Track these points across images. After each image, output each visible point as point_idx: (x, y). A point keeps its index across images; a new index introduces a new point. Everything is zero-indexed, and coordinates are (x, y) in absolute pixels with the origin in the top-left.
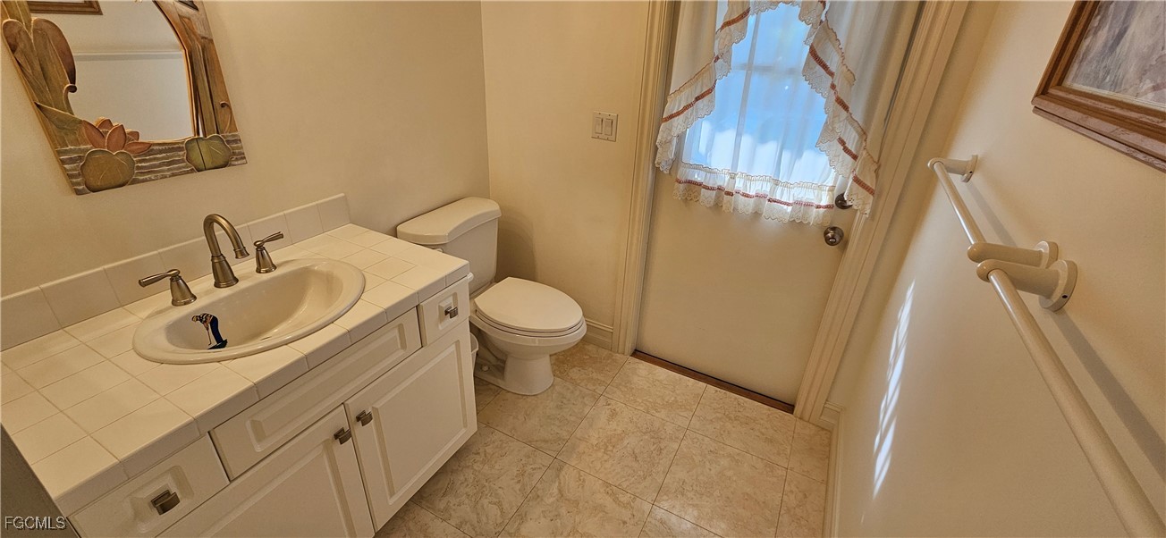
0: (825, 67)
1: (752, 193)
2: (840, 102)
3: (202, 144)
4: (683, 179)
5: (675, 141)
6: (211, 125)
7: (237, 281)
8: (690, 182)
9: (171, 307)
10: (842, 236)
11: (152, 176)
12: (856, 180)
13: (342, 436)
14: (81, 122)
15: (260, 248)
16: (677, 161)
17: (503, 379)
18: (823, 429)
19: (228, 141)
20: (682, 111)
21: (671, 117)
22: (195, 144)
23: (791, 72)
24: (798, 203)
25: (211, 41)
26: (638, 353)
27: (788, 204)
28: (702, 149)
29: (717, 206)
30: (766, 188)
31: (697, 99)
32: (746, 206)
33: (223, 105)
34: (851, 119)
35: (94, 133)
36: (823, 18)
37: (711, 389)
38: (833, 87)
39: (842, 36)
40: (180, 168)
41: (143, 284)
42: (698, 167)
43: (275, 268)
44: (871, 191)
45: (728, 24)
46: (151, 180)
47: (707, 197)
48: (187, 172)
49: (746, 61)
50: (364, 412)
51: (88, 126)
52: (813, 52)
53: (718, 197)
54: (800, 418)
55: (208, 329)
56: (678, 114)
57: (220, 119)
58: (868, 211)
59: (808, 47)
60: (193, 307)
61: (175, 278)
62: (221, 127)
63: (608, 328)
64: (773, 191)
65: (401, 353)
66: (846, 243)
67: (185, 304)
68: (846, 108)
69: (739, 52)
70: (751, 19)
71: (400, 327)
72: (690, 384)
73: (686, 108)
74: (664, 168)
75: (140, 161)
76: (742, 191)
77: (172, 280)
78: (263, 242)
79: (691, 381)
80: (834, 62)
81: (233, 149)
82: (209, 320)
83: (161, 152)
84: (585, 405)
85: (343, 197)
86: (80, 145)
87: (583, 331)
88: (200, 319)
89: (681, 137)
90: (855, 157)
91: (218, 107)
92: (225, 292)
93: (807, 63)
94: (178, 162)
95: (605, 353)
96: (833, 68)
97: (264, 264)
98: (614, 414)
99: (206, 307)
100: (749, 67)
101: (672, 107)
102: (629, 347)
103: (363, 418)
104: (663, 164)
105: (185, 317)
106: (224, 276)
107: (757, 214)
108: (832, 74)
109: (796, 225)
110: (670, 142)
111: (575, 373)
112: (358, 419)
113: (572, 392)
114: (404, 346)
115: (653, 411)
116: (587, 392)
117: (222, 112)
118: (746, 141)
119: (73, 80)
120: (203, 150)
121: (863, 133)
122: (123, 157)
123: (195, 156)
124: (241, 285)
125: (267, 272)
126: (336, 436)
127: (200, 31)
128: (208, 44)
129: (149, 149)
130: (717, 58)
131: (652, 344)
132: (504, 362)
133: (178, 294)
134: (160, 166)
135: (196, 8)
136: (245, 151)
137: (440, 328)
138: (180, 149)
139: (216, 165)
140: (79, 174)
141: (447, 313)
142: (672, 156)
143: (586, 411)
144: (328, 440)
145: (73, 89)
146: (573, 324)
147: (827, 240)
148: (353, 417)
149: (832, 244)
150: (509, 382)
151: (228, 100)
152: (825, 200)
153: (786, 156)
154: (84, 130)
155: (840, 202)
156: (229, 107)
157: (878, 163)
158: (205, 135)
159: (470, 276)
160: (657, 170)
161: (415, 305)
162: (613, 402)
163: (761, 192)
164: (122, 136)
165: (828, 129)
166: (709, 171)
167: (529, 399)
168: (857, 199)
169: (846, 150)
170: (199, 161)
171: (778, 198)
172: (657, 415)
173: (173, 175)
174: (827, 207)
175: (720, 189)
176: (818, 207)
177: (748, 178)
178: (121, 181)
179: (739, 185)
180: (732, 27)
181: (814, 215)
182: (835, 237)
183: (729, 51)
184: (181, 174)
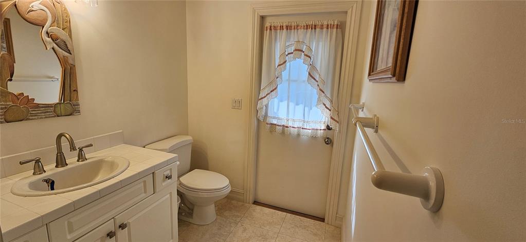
0: (315, 79)
1: (296, 126)
2: (321, 90)
3: (62, 105)
4: (269, 123)
5: (264, 108)
6: (67, 97)
7: (67, 165)
8: (272, 124)
9: (31, 176)
10: (331, 141)
11: (36, 117)
12: (332, 118)
13: (111, 235)
14: (10, 93)
15: (81, 150)
16: (266, 115)
17: (192, 218)
18: (338, 227)
19: (74, 105)
20: (266, 96)
21: (262, 98)
22: (59, 105)
23: (304, 81)
24: (313, 129)
25: (75, 66)
26: (256, 203)
27: (309, 129)
28: (275, 111)
29: (283, 132)
30: (301, 125)
31: (271, 91)
32: (294, 131)
33: (74, 90)
34: (326, 97)
35: (15, 98)
36: (311, 63)
37: (289, 215)
38: (318, 85)
39: (318, 69)
40: (49, 115)
41: (21, 163)
42: (274, 118)
43: (86, 159)
44: (338, 122)
45: (279, 65)
46: (35, 119)
47: (279, 129)
48: (53, 117)
49: (287, 78)
50: (123, 223)
51: (13, 95)
52: (309, 74)
53: (283, 129)
54: (328, 224)
55: (49, 186)
56: (265, 97)
57: (72, 95)
58: (338, 129)
59: (308, 73)
60: (44, 175)
61: (38, 161)
62: (72, 99)
63: (241, 191)
64: (303, 125)
65: (143, 195)
66: (333, 143)
67: (40, 174)
68: (323, 92)
69: (285, 74)
70: (288, 64)
71: (145, 182)
72: (279, 214)
73: (267, 95)
74: (261, 119)
75: (32, 111)
76: (292, 126)
77: (35, 163)
78: (83, 147)
79: (280, 213)
80: (317, 78)
81: (76, 108)
82: (50, 182)
83: (42, 107)
84: (231, 226)
85: (122, 132)
86: (6, 102)
87: (229, 189)
88: (46, 181)
89: (267, 106)
90: (330, 110)
91: (72, 90)
92: (60, 169)
93: (308, 78)
94: (50, 112)
95: (240, 203)
96: (317, 80)
97: (81, 157)
98: (245, 230)
99: (50, 176)
100: (289, 80)
101: (262, 95)
102: (251, 201)
103: (122, 226)
104: (261, 117)
105: (39, 179)
106: (61, 161)
107: (299, 135)
108: (317, 81)
109: (314, 138)
110: (263, 108)
111: (227, 213)
112: (120, 227)
113: (226, 222)
114: (145, 192)
115: (262, 227)
116: (233, 221)
117: (73, 93)
118: (292, 105)
119: (12, 76)
120: (62, 108)
121: (331, 101)
122: (25, 108)
123: (58, 110)
124: (69, 167)
125: (82, 161)
126: (108, 235)
127: (71, 62)
128: (73, 67)
129: (38, 106)
130: (277, 77)
131: (262, 197)
132: (193, 210)
133: (37, 170)
134: (41, 113)
135: (71, 54)
136: (80, 109)
137: (163, 184)
138: (52, 107)
139: (67, 114)
140: (3, 115)
141: (167, 177)
142: (263, 114)
143: (232, 229)
144: (103, 237)
145: (11, 80)
146: (225, 185)
147: (326, 142)
148: (118, 226)
149: (327, 144)
150: (195, 220)
151: (77, 88)
152: (323, 127)
153: (307, 109)
154: (10, 96)
155: (328, 128)
156: (77, 91)
157: (338, 111)
158: (64, 102)
159: (178, 163)
160: (258, 120)
161: (152, 172)
162: (244, 224)
163: (299, 126)
164: (27, 100)
165: (319, 100)
166: (279, 119)
167: (205, 227)
168: (333, 125)
169: (326, 107)
170: (59, 112)
171: (305, 128)
172: (265, 228)
173: (46, 117)
174: (324, 130)
175: (283, 126)
176: (320, 130)
177: (294, 120)
178: (22, 119)
179: (290, 124)
180: (281, 66)
181: (320, 133)
182: (329, 141)
183: (281, 74)
184: (49, 117)
